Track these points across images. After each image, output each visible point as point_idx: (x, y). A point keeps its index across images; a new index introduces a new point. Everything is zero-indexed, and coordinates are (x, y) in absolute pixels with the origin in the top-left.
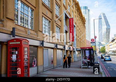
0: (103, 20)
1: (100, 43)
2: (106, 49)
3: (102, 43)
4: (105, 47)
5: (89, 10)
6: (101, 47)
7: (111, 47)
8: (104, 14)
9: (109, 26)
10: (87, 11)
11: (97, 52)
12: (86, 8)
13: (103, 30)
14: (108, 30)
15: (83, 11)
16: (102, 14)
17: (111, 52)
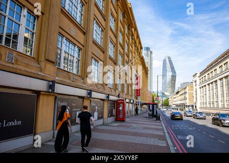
0: (168, 65)
1: (163, 94)
2: (170, 102)
3: (166, 93)
4: (170, 99)
5: (151, 52)
6: (164, 98)
7: (175, 99)
8: (169, 58)
9: (175, 72)
10: (149, 52)
11: (160, 105)
12: (148, 49)
13: (167, 77)
14: (174, 78)
15: (144, 52)
16: (167, 57)
17: (175, 106)
